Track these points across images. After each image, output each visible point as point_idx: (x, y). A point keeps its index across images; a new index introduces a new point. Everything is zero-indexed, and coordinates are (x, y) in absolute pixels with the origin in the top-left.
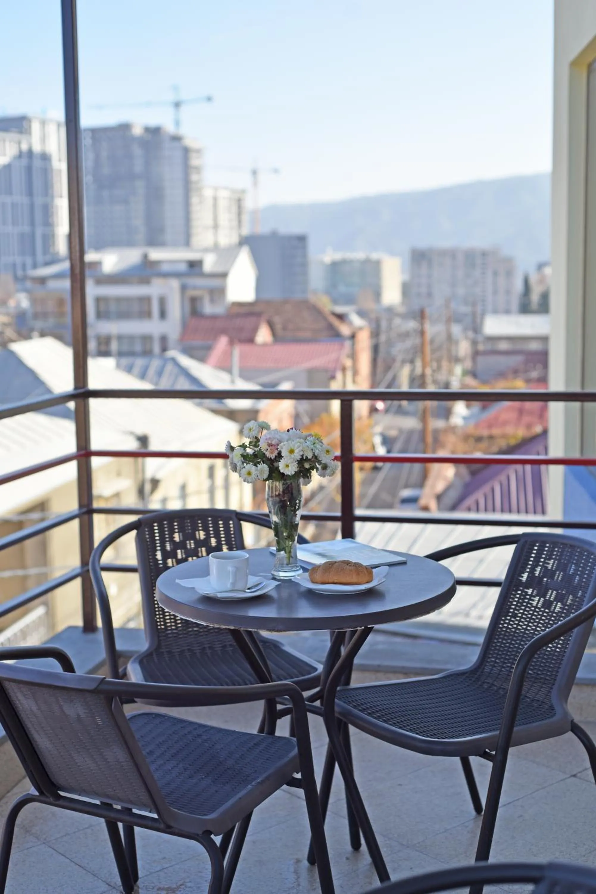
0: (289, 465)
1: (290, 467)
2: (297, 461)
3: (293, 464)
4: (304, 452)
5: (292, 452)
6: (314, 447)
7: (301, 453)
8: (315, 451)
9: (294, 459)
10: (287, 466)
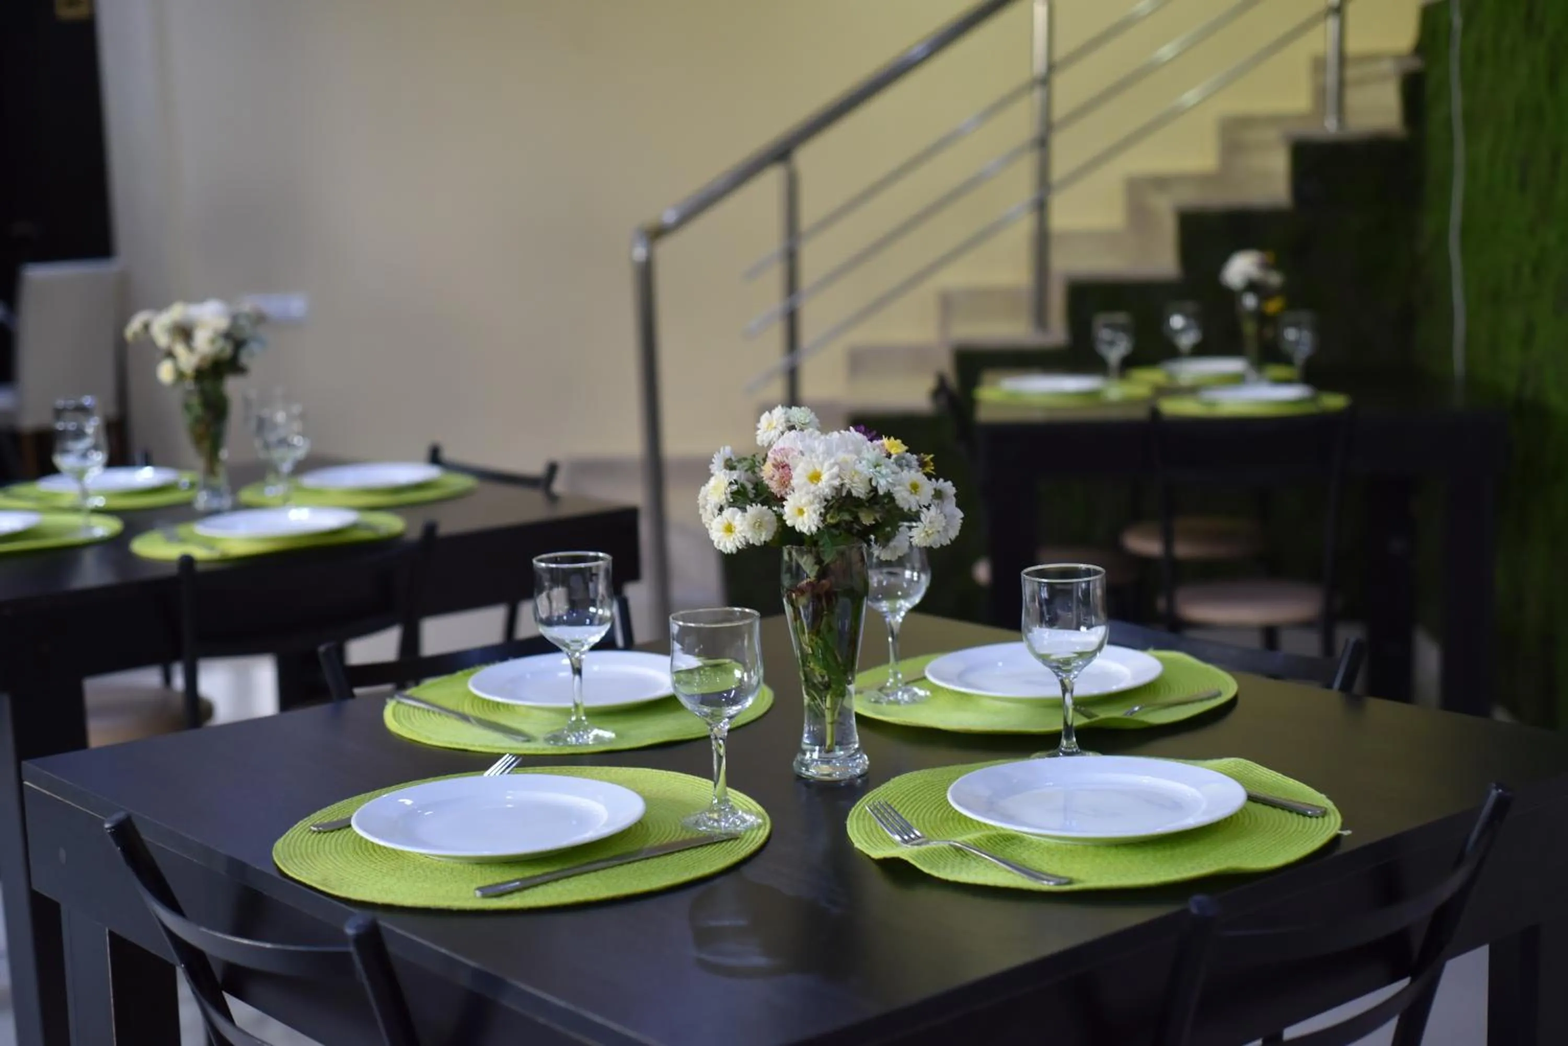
0: (805, 509)
1: (806, 515)
2: (826, 500)
3: (813, 507)
4: (842, 479)
5: (816, 477)
6: (876, 472)
7: (837, 483)
8: (878, 483)
9: (816, 496)
10: (801, 512)
